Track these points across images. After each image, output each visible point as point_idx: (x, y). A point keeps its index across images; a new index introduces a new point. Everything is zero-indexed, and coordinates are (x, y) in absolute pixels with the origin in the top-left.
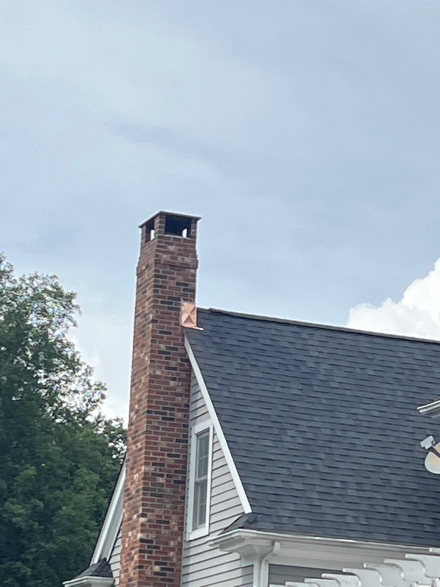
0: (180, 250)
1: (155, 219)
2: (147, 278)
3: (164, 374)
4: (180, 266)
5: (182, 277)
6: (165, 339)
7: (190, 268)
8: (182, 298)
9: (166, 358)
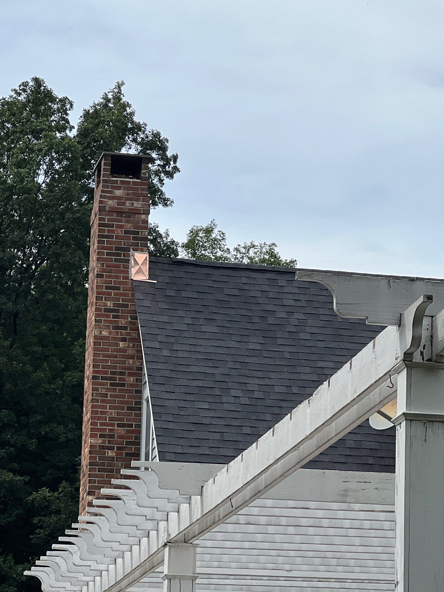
0: (128, 194)
3: (112, 334)
4: (129, 212)
5: (131, 224)
6: (113, 295)
7: (141, 214)
8: (131, 247)
9: (114, 317)
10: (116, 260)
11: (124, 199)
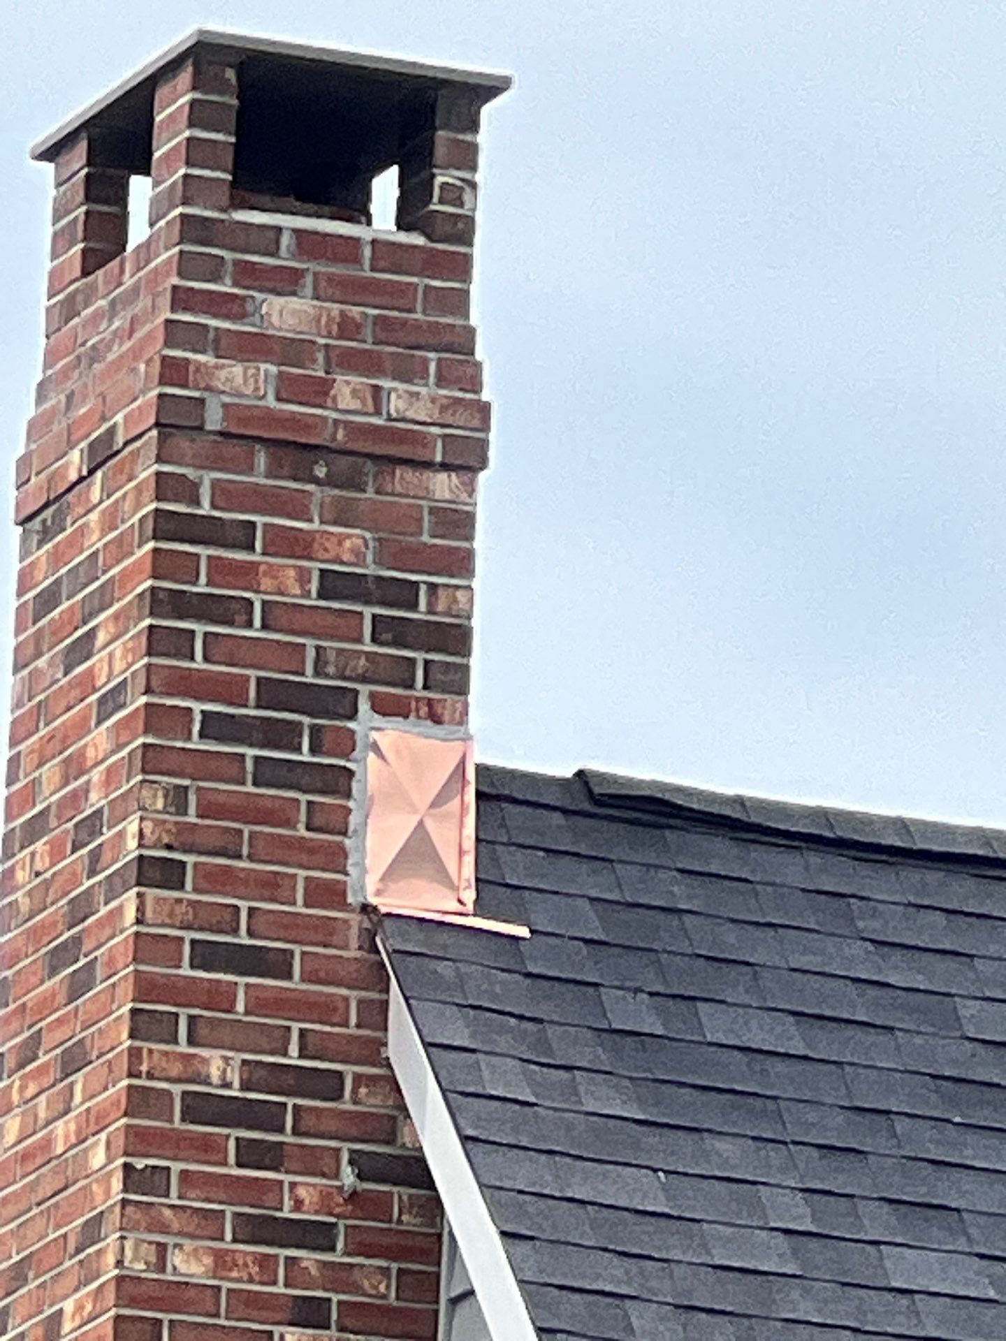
0: (347, 328)
1: (162, 93)
2: (96, 541)
3: (234, 1274)
4: (350, 446)
5: (368, 535)
6: (240, 1007)
7: (428, 465)
8: (364, 690)
9: (250, 1155)
10: (266, 773)
11: (320, 357)
